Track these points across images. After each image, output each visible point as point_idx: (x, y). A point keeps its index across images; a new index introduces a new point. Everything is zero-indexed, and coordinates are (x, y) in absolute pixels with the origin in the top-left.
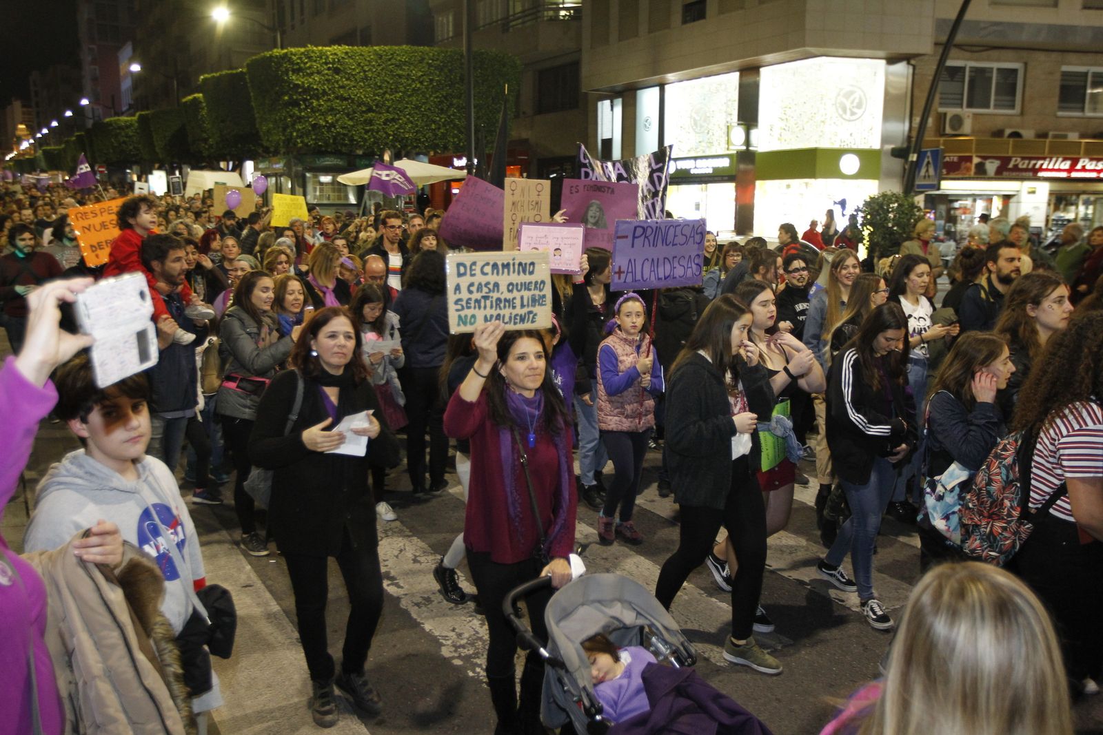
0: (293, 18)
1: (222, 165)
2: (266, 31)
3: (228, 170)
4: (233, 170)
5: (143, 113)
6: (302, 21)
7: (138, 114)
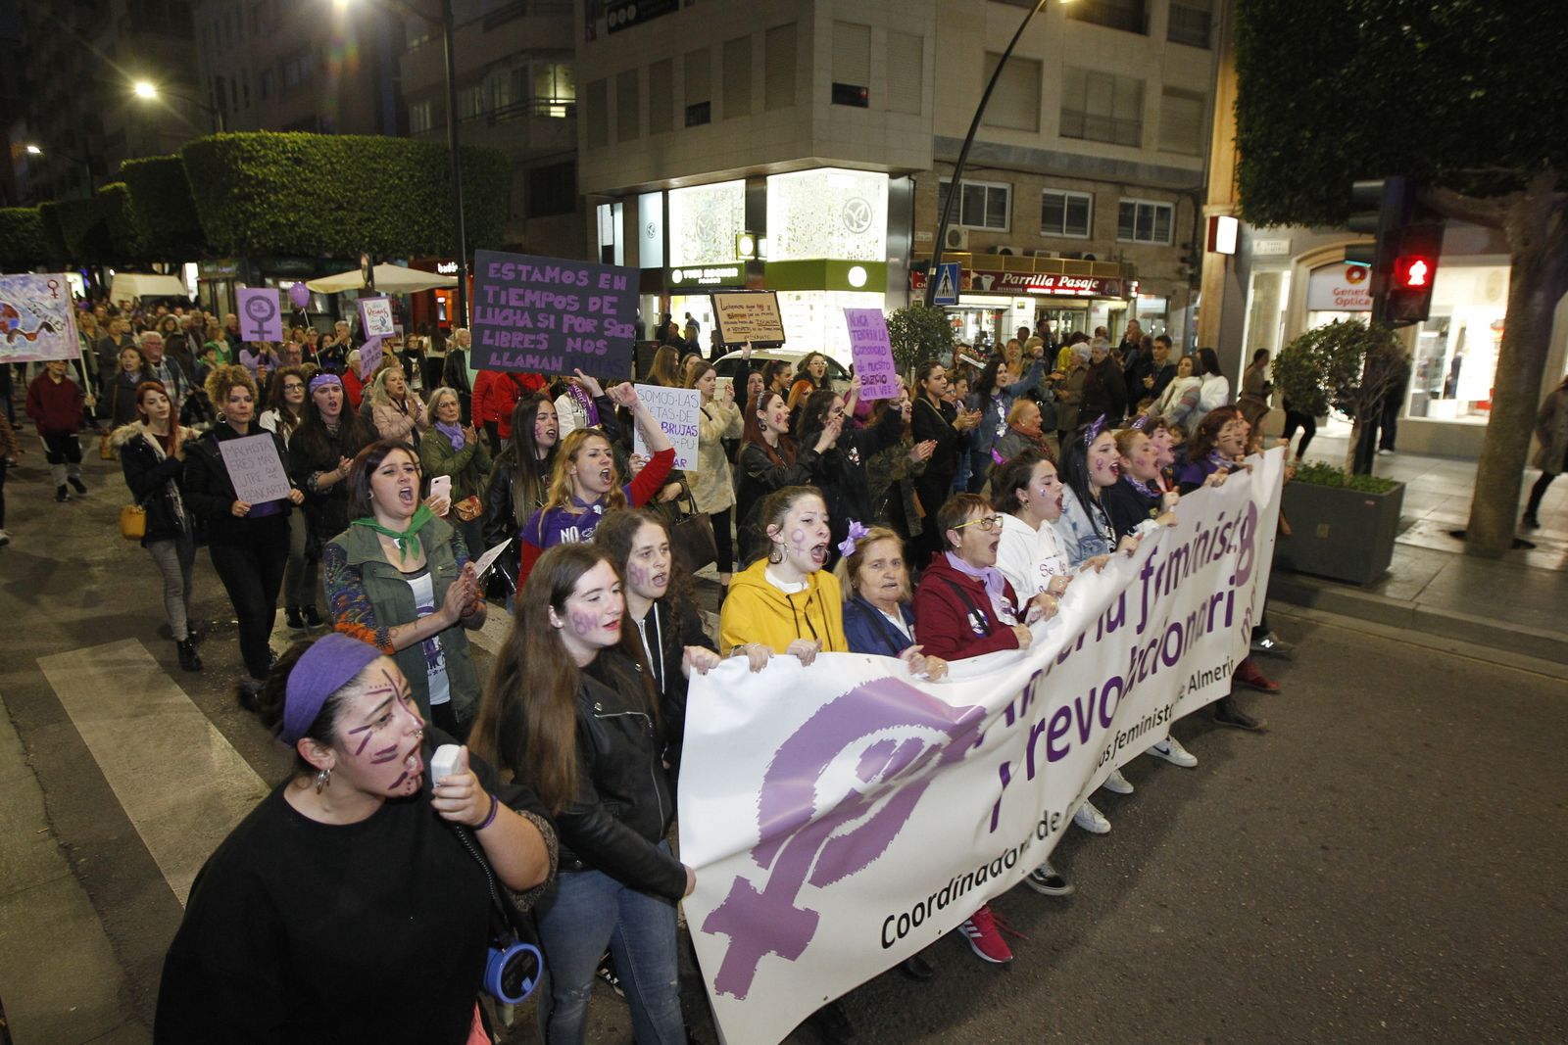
0: (235, 100)
1: (156, 267)
2: (202, 112)
3: (163, 273)
4: (171, 273)
5: (47, 203)
6: (247, 104)
7: (40, 205)
